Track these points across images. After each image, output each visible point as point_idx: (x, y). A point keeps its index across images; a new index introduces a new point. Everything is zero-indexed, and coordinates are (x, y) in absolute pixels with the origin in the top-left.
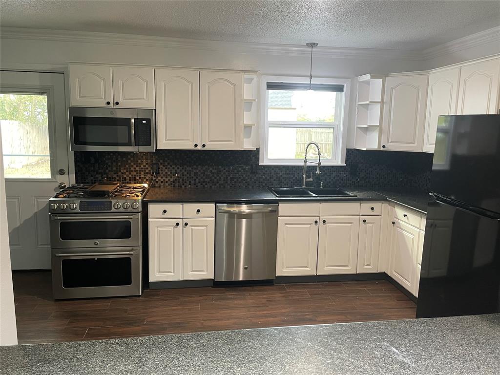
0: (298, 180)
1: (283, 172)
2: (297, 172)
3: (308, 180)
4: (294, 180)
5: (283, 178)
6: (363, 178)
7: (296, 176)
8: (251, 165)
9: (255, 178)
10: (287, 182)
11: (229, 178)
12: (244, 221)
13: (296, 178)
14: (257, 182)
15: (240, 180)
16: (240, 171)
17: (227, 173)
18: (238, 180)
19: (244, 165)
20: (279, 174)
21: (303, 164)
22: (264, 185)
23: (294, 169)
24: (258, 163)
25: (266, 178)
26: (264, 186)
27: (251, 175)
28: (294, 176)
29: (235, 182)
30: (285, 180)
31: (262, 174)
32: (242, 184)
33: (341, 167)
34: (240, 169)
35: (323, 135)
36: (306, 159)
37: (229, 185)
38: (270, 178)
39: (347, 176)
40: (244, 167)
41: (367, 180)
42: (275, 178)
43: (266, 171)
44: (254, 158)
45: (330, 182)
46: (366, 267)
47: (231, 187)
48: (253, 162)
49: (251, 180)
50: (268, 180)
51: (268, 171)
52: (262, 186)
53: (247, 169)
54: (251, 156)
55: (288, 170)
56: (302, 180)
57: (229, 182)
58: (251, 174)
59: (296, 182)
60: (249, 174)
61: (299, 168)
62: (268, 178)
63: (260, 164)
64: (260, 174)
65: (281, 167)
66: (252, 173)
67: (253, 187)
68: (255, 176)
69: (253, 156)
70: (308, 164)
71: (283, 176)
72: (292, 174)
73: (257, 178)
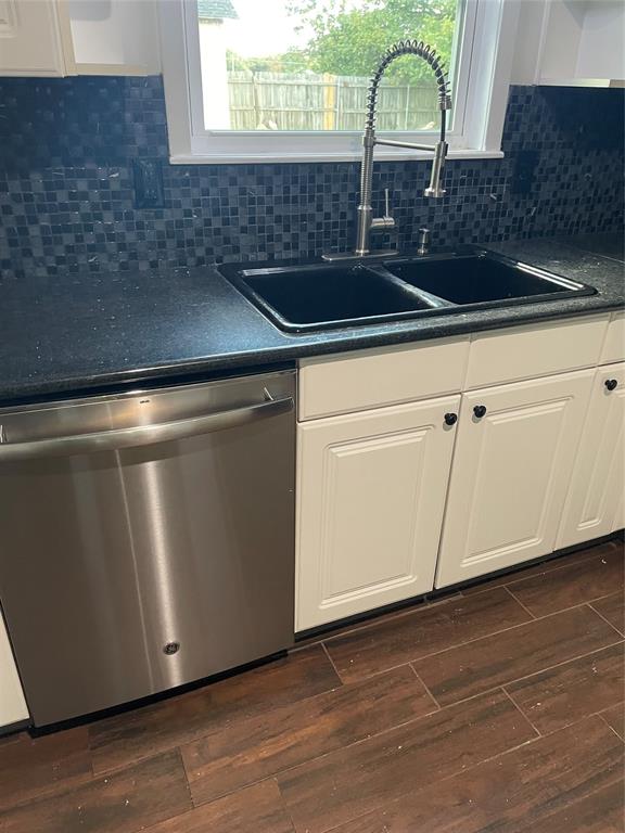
0: (335, 225)
1: (278, 192)
2: (329, 189)
3: (378, 222)
4: (319, 226)
5: (278, 219)
6: (547, 202)
7: (328, 207)
8: (134, 165)
9: (160, 226)
10: (295, 236)
11: (34, 231)
12: (151, 470)
13: (328, 216)
14: (171, 244)
15: (90, 239)
16: (85, 196)
17: (19, 210)
18: (79, 239)
19: (100, 163)
20: (261, 200)
21: (358, 154)
22: (200, 252)
23: (320, 180)
24: (161, 149)
25: (208, 222)
26: (200, 261)
27: (139, 214)
28: (319, 208)
29: (69, 249)
30: (287, 229)
31: (187, 204)
32: (102, 259)
33: (485, 162)
34: (82, 185)
35: (281, 90)
36: (370, 131)
37: (40, 262)
38: (226, 222)
39: (500, 197)
40: (102, 173)
41: (558, 210)
42: (244, 222)
43: (206, 192)
44: (139, 126)
45: (444, 226)
46: (583, 526)
47: (52, 270)
48: (142, 151)
49: (141, 237)
50: (218, 231)
51: (213, 190)
52: (191, 261)
53: (115, 187)
54: (128, 116)
55: (295, 181)
56: (354, 224)
57: (38, 252)
58: (136, 207)
59: (327, 234)
60: (126, 206)
61: (339, 175)
62: (217, 223)
63: (174, 160)
64: (178, 205)
65: (268, 172)
66: (143, 201)
67: (154, 265)
68: (159, 216)
69: (136, 119)
70: (380, 154)
71: (276, 212)
72: (312, 198)
73: (168, 224)
